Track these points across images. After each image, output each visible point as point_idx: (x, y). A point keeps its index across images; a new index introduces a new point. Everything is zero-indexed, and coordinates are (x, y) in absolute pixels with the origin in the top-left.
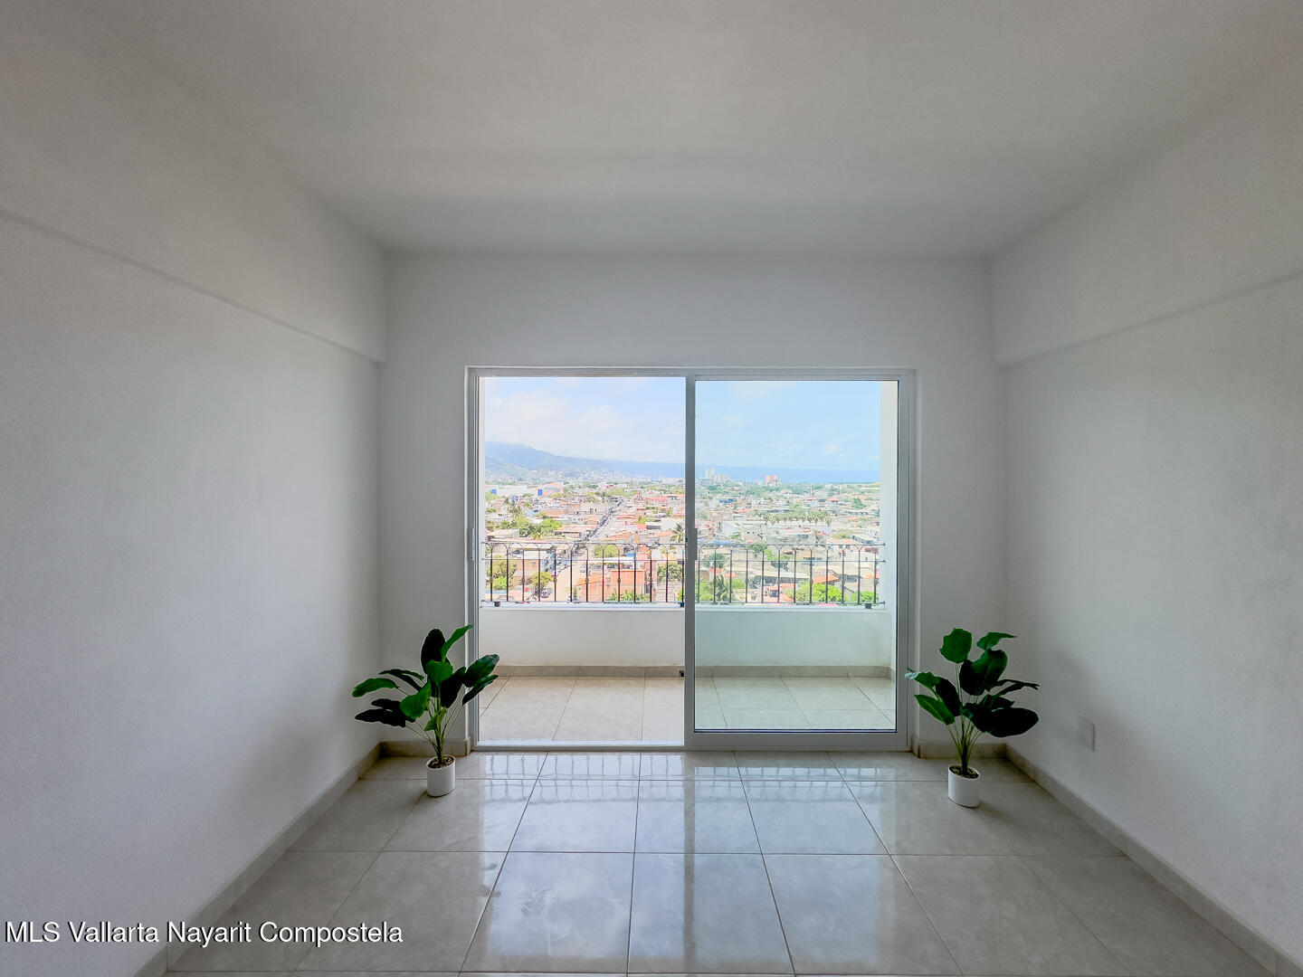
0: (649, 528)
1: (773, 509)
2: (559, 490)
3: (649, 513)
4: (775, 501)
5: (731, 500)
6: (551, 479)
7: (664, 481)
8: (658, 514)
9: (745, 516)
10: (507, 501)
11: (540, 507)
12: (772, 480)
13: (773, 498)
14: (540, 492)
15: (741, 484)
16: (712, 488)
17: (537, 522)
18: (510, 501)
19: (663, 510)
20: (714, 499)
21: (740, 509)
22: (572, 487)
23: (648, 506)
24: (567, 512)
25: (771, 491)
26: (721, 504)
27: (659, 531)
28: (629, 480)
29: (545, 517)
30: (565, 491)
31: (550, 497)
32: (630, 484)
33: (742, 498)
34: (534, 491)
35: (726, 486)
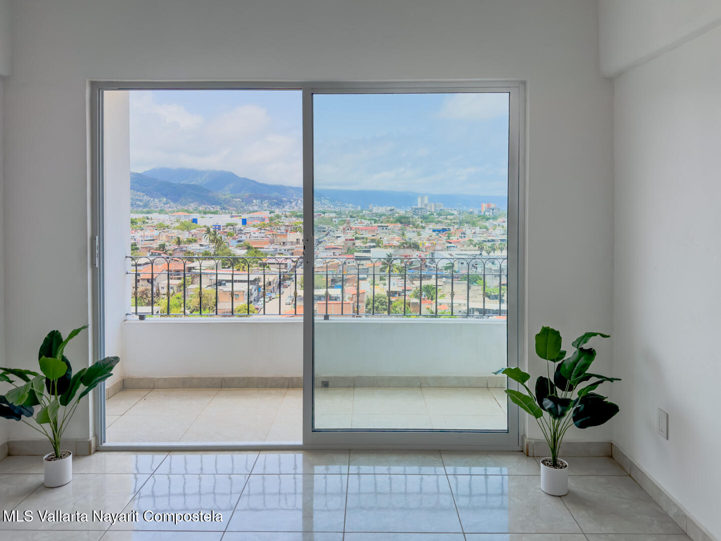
0: (358, 258)
1: (490, 238)
2: (263, 220)
3: (358, 243)
4: (490, 231)
5: (444, 230)
6: (256, 208)
7: (375, 210)
8: (368, 244)
9: (459, 246)
10: (208, 231)
11: (244, 237)
12: (489, 208)
13: (489, 227)
14: (244, 222)
15: (455, 213)
16: (424, 218)
17: (241, 253)
18: (212, 230)
19: (373, 241)
20: (427, 228)
21: (454, 238)
22: (278, 217)
23: (358, 236)
24: (272, 242)
25: (488, 219)
26: (434, 234)
27: (368, 262)
28: (337, 209)
29: (249, 248)
30: (271, 219)
31: (254, 226)
32: (339, 214)
33: (456, 226)
34: (238, 221)
35: (440, 215)
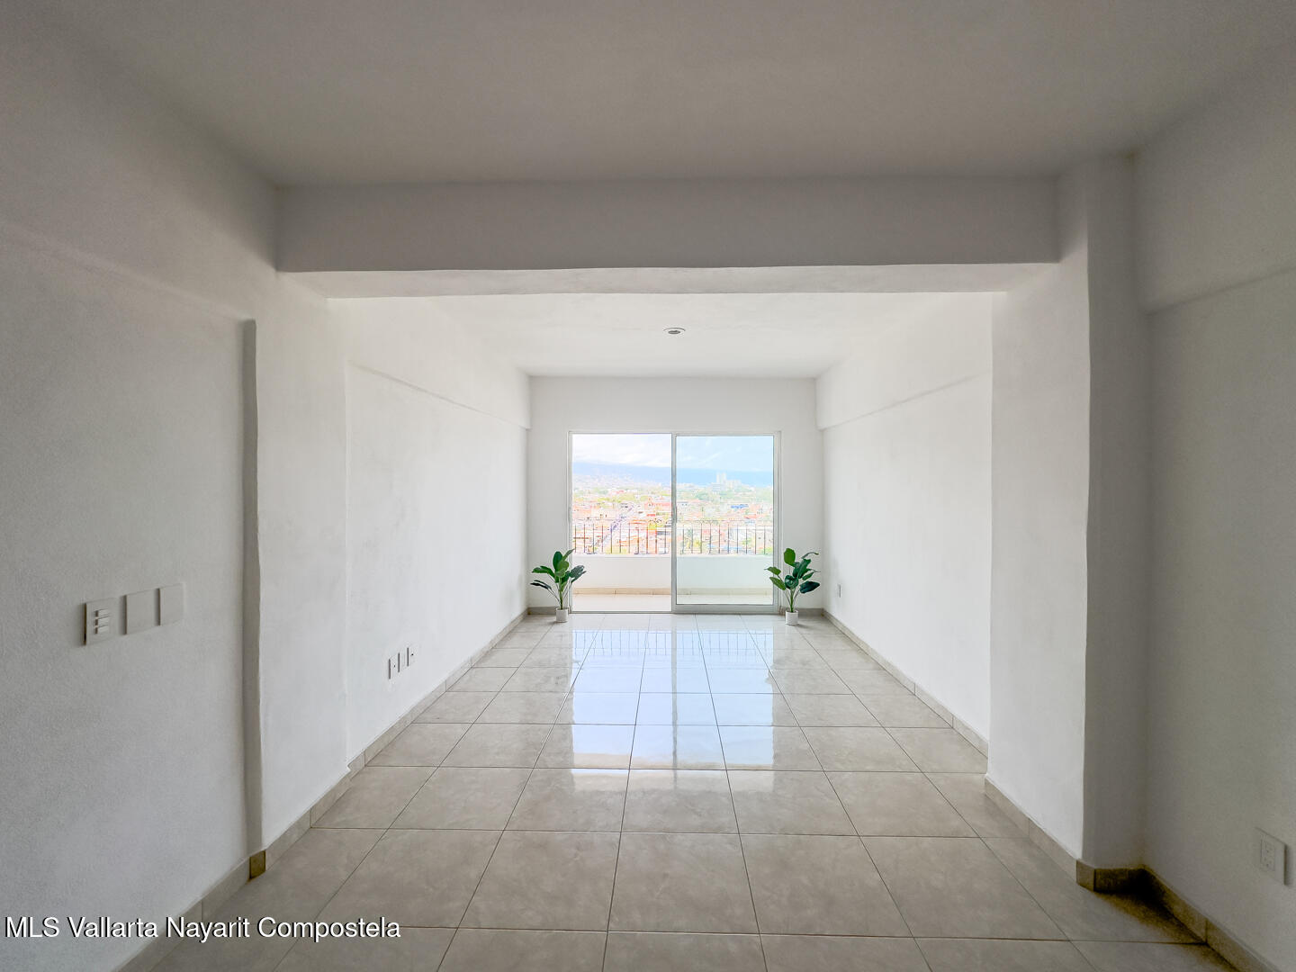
5: (742, 506)
16: (723, 494)
20: (726, 504)
26: (733, 509)
33: (753, 503)
35: (737, 491)
